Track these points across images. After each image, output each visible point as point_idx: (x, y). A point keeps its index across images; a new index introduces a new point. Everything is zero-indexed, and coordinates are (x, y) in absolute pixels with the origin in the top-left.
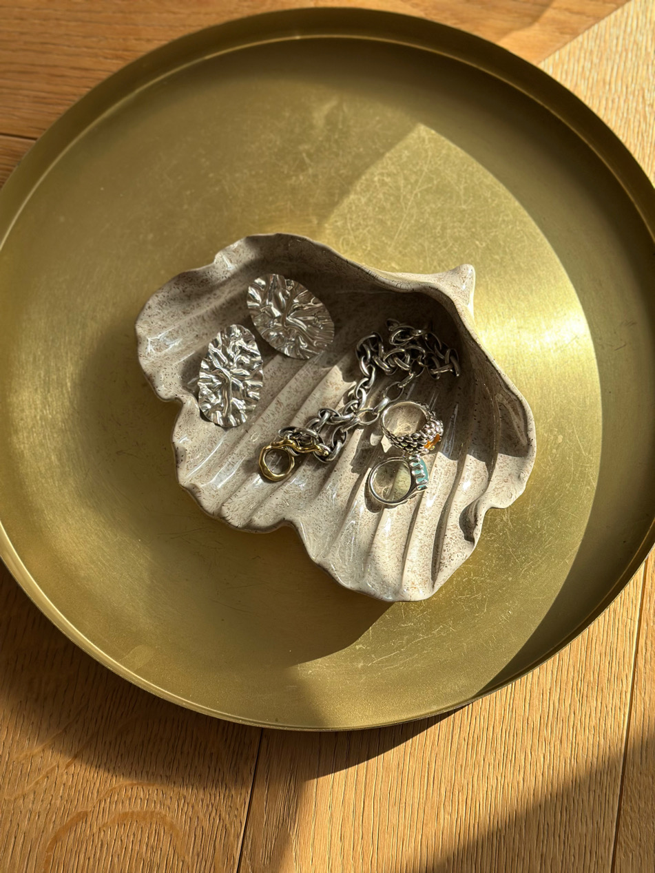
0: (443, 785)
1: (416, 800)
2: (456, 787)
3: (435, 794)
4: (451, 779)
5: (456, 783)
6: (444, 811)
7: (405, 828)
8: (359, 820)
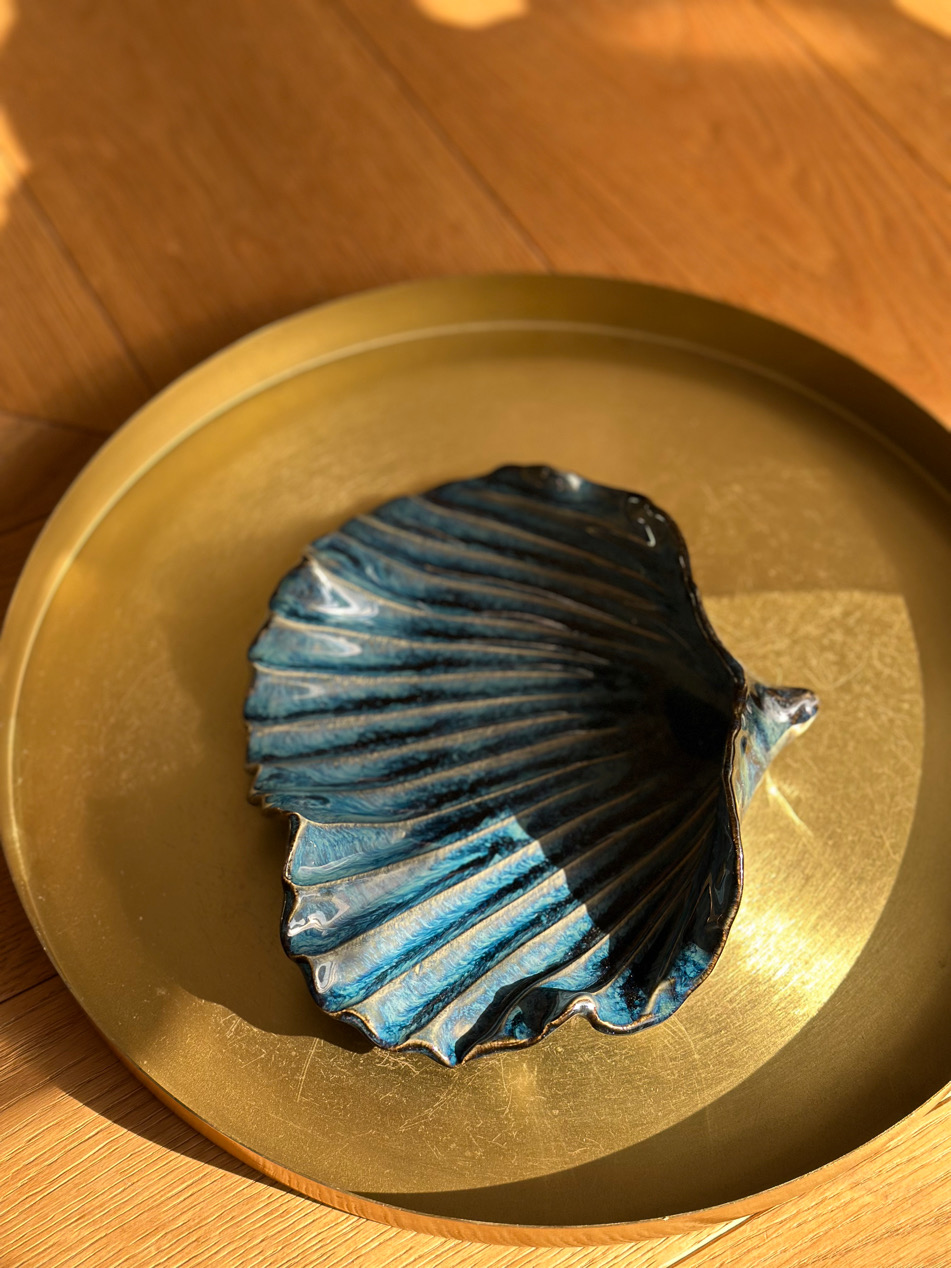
0: (190, 1213)
1: (146, 1195)
2: (200, 1232)
3: (171, 1213)
4: (205, 1219)
5: (204, 1228)
6: (157, 1241)
7: (101, 1206)
8: (71, 1143)
